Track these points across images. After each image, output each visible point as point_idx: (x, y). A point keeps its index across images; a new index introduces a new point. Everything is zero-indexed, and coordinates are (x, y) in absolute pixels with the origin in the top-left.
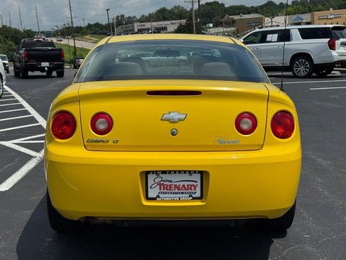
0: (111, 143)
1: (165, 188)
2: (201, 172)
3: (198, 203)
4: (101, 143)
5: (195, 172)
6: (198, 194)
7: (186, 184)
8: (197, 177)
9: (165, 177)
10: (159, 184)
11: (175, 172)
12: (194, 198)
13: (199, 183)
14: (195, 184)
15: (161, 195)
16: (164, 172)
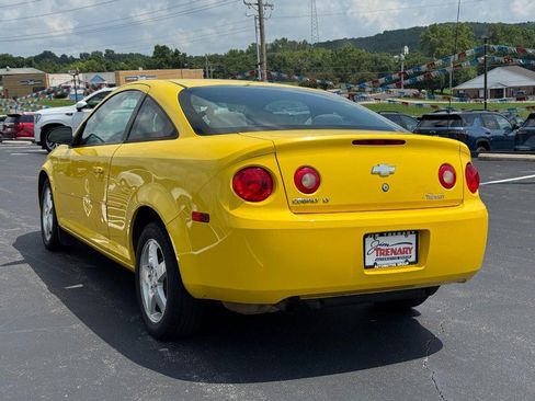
0: (320, 203)
1: (382, 252)
2: (416, 232)
3: (414, 268)
4: (309, 204)
5: (411, 232)
6: (413, 259)
7: (402, 246)
8: (412, 238)
9: (383, 240)
10: (377, 249)
11: (392, 233)
12: (411, 263)
13: (414, 246)
14: (410, 246)
15: (378, 263)
16: (381, 234)
